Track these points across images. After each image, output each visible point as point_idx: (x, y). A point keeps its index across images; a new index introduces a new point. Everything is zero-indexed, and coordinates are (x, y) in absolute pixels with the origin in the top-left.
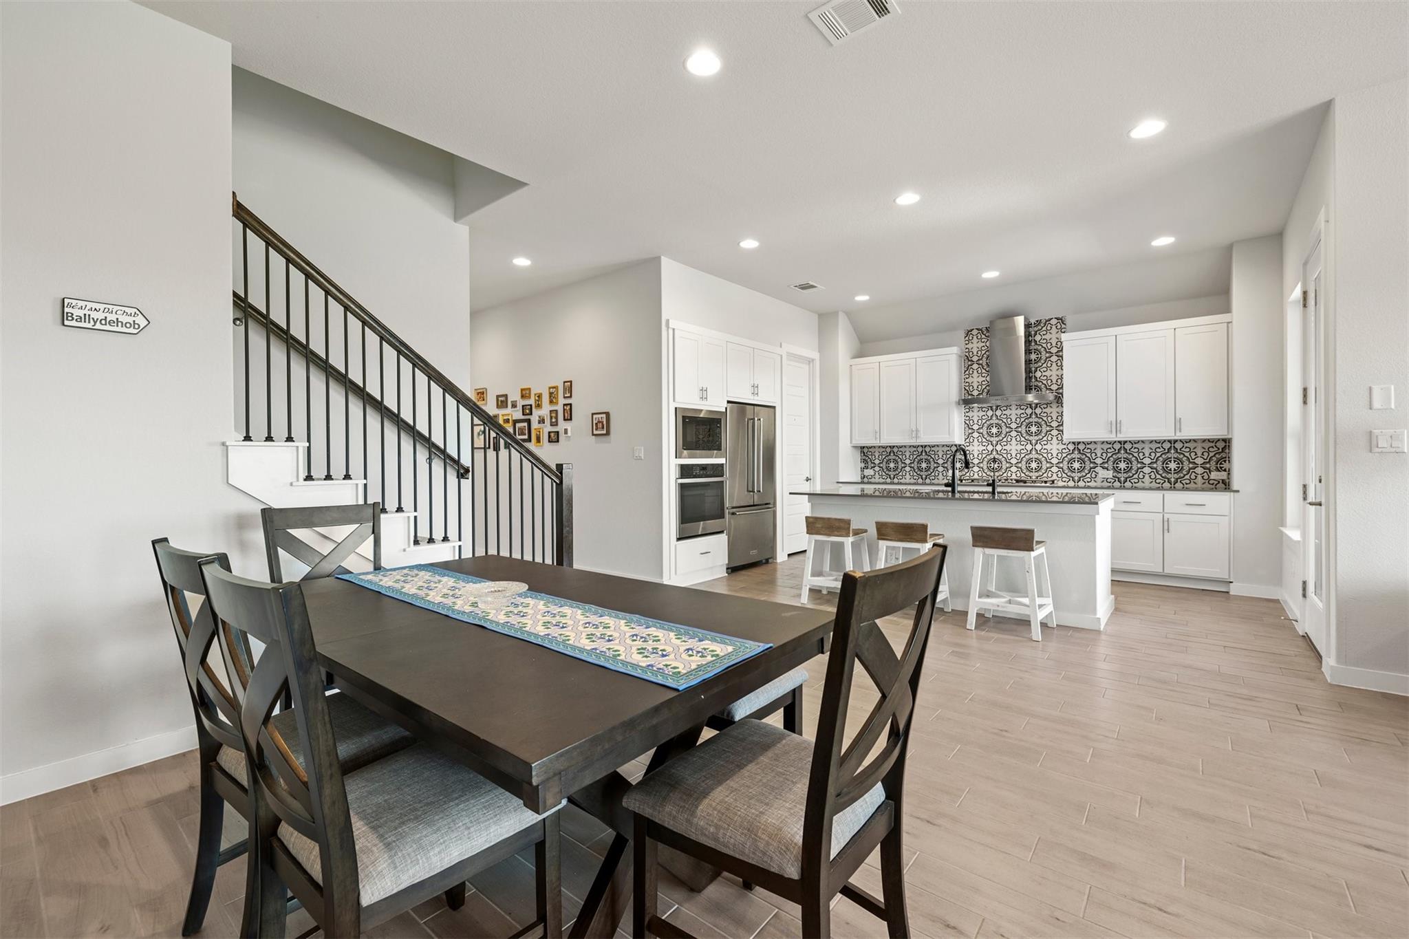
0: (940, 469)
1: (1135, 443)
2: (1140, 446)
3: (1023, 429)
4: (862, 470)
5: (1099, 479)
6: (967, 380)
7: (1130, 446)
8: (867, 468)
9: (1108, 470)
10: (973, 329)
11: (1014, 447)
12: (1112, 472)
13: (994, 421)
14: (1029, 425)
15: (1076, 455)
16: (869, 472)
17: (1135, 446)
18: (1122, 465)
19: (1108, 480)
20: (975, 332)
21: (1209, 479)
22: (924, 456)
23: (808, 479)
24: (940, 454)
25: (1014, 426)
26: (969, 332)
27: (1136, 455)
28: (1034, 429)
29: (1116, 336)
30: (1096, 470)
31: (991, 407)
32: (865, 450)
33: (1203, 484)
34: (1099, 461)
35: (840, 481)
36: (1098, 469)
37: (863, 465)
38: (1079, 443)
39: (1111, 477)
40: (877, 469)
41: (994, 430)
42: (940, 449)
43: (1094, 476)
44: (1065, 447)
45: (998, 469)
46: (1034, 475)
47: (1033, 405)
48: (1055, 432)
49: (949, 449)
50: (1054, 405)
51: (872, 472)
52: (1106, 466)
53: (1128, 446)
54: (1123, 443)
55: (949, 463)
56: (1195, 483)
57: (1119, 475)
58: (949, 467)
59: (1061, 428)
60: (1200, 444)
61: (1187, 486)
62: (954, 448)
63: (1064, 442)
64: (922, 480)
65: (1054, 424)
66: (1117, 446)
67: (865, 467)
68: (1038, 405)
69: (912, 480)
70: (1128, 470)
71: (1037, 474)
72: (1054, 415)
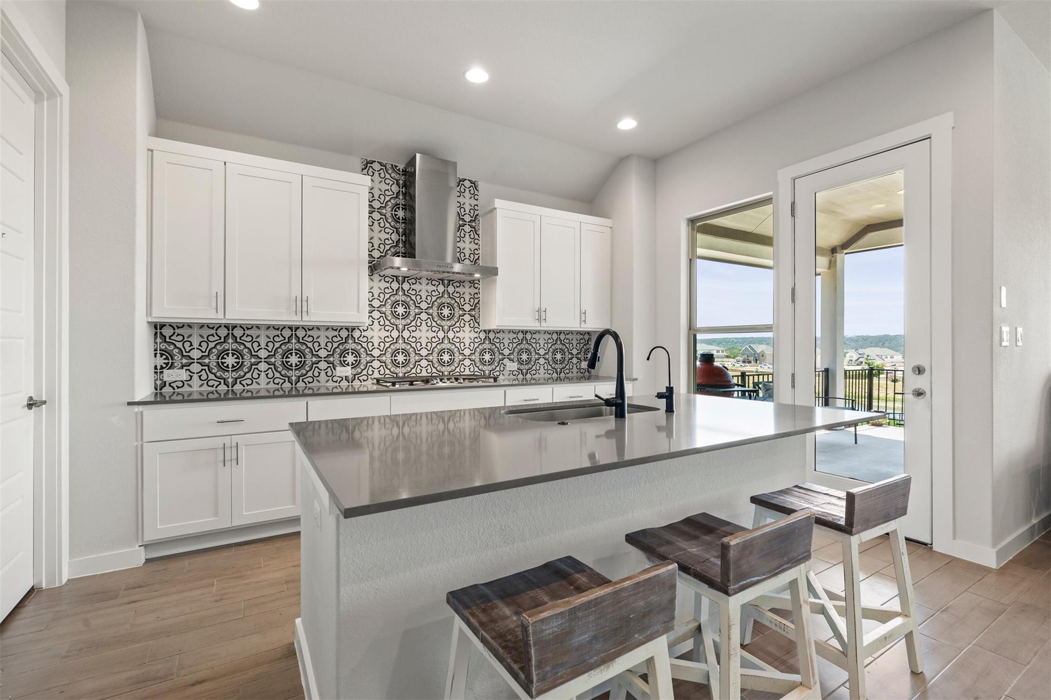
0: (323, 365)
3: (434, 311)
4: (158, 370)
5: (506, 372)
8: (172, 367)
9: (513, 362)
11: (424, 334)
12: (517, 363)
13: (400, 297)
14: (441, 306)
15: (487, 346)
16: (174, 375)
18: (524, 357)
19: (514, 373)
20: (377, 166)
21: (580, 369)
24: (323, 341)
25: (424, 306)
26: (369, 168)
28: (446, 312)
30: (504, 361)
31: (396, 277)
32: (167, 332)
33: (577, 373)
34: (506, 352)
36: (506, 361)
37: (160, 361)
38: (489, 331)
39: (516, 369)
40: (196, 368)
41: (400, 310)
42: (323, 333)
43: (502, 369)
44: (477, 335)
45: (406, 364)
46: (446, 370)
47: (446, 282)
48: (467, 317)
49: (336, 333)
50: (467, 285)
51: (183, 375)
52: (512, 357)
53: (528, 336)
54: (525, 332)
55: (337, 356)
56: (572, 372)
57: (522, 367)
58: (337, 362)
59: (473, 313)
60: (575, 337)
61: (567, 375)
62: (344, 334)
63: (476, 330)
64: (290, 385)
65: (467, 308)
66: (520, 336)
67: (167, 364)
68: (451, 282)
69: (272, 385)
70: (528, 361)
71: (449, 369)
72: (467, 297)
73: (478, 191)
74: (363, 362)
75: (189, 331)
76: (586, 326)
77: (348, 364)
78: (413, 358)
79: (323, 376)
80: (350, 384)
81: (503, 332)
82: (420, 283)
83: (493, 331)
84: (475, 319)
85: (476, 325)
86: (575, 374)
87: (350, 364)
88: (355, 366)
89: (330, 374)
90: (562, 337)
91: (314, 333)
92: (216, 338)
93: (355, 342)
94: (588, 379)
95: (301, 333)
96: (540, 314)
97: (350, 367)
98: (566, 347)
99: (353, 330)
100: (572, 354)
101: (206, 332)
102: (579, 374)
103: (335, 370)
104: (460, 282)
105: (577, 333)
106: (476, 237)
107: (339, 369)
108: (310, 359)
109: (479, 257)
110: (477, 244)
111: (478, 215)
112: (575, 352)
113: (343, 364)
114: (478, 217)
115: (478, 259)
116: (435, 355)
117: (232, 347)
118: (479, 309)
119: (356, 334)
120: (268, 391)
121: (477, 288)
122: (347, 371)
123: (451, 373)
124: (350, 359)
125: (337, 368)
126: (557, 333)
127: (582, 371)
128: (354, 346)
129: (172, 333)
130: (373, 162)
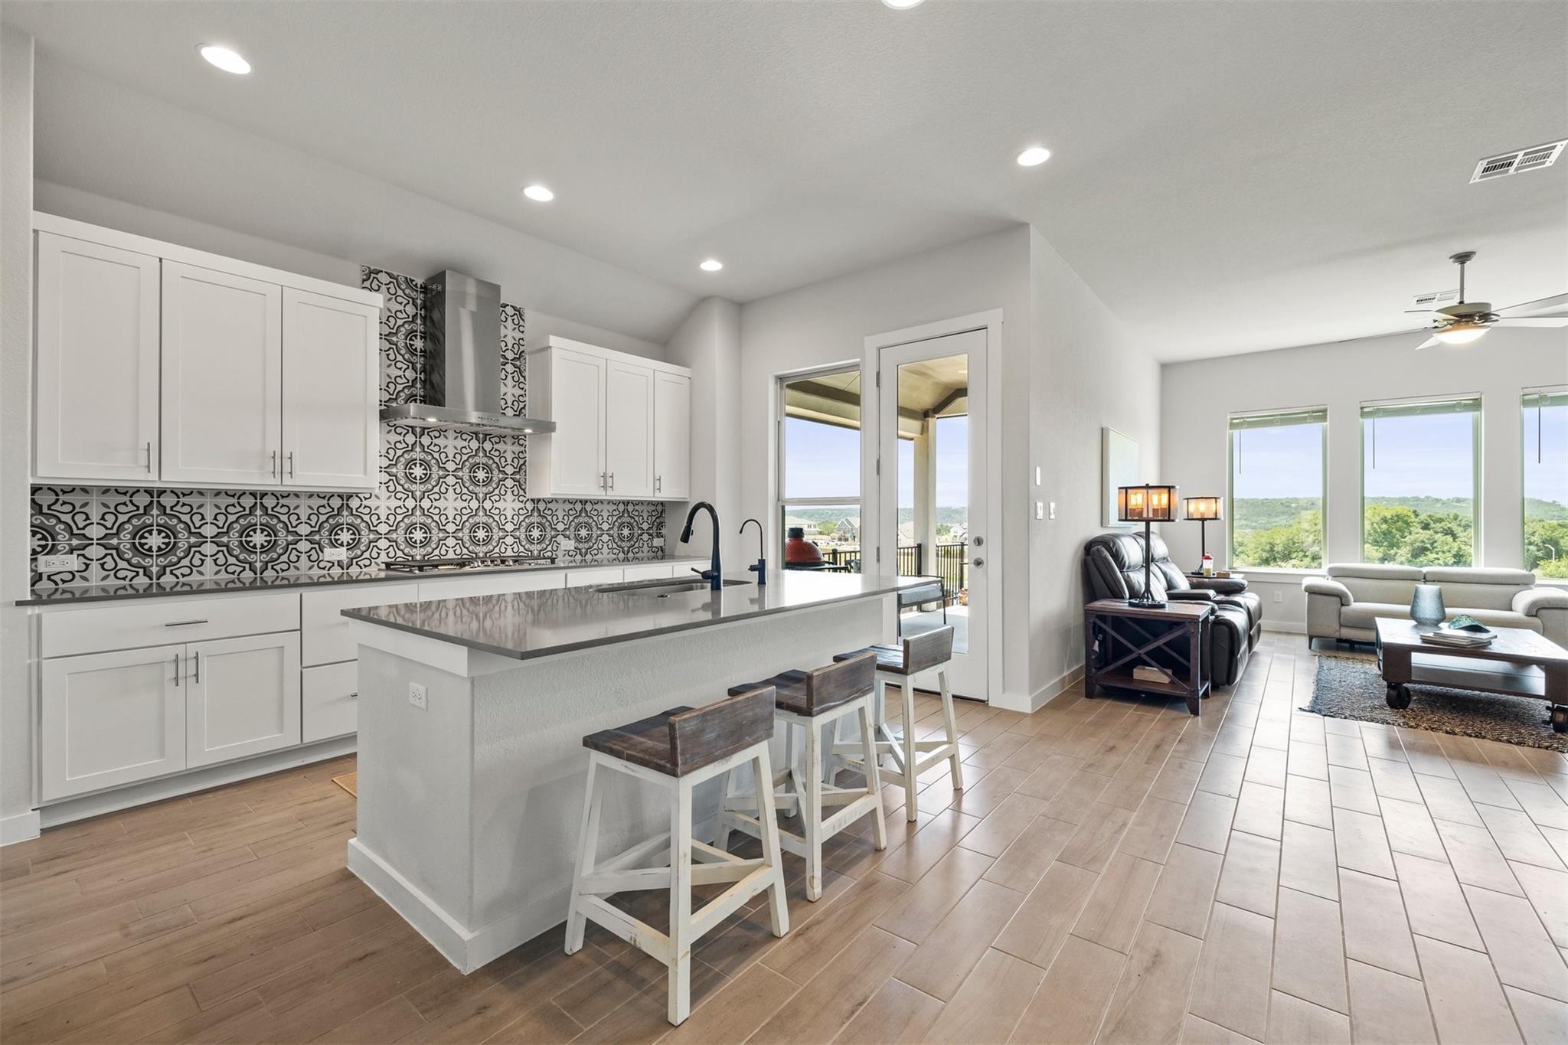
0: (304, 546)
3: (465, 474)
8: (53, 550)
9: (569, 539)
10: (382, 272)
11: (451, 504)
12: (573, 541)
13: (417, 455)
14: (474, 468)
15: (535, 519)
18: (583, 533)
19: (570, 553)
20: (384, 278)
22: (259, 519)
24: (303, 512)
25: (451, 466)
26: (371, 274)
28: (480, 475)
30: (557, 539)
31: (412, 427)
32: (46, 500)
34: (560, 527)
36: (560, 538)
38: (539, 501)
39: (573, 548)
40: (95, 552)
41: (418, 471)
42: (303, 502)
43: (555, 549)
44: (522, 505)
45: (425, 543)
46: (481, 551)
47: (481, 436)
48: (509, 483)
49: (324, 502)
50: (509, 441)
51: (74, 563)
52: (568, 533)
53: (588, 507)
54: (584, 502)
55: (325, 533)
56: (642, 552)
57: (581, 546)
58: (325, 541)
59: (518, 477)
60: (645, 508)
61: (636, 555)
62: (336, 503)
63: (521, 499)
64: (252, 575)
65: (509, 470)
66: (578, 507)
67: (44, 547)
68: (488, 437)
69: (223, 576)
70: (589, 539)
71: (485, 549)
72: (509, 456)
73: (523, 320)
74: (365, 541)
75: (85, 498)
76: (661, 495)
77: (342, 545)
78: (436, 536)
79: (304, 561)
80: (345, 571)
81: (557, 501)
82: (445, 436)
83: (543, 500)
84: (520, 485)
85: (522, 492)
86: (645, 554)
87: (345, 544)
88: (351, 546)
89: (314, 557)
90: (630, 508)
91: (291, 502)
92: (131, 508)
93: (352, 514)
94: (661, 559)
95: (269, 502)
96: (606, 481)
97: (345, 548)
98: (635, 521)
99: (349, 498)
100: (642, 529)
101: (113, 500)
102: (651, 554)
103: (322, 552)
104: (500, 437)
105: (648, 504)
106: (522, 379)
107: (328, 550)
108: (283, 538)
109: (525, 405)
110: (522, 389)
111: (523, 352)
112: (645, 526)
113: (335, 544)
114: (523, 354)
115: (524, 407)
116: (466, 530)
117: (157, 522)
118: (525, 472)
119: (354, 503)
120: (216, 583)
121: (522, 445)
122: (342, 554)
123: (488, 555)
124: (345, 537)
125: (325, 549)
126: (623, 503)
127: (654, 549)
129: (54, 501)
130: (378, 272)
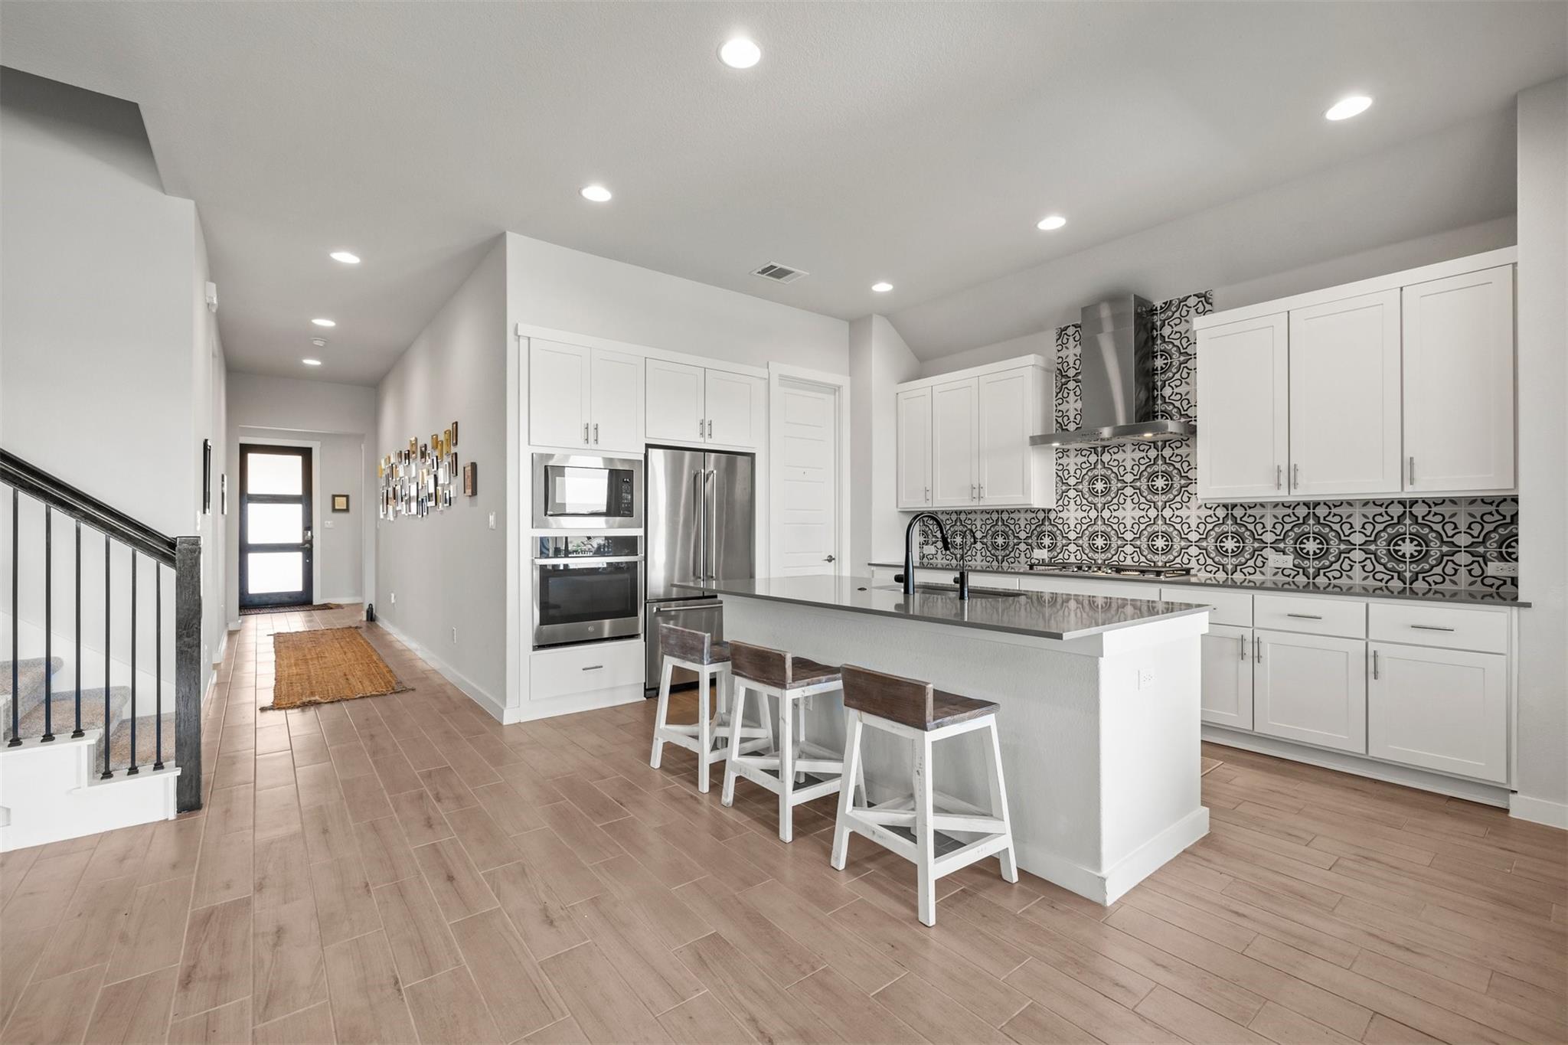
0: (1023, 547)
1: (1335, 506)
2: (1343, 511)
3: (1143, 484)
4: (921, 546)
5: (1269, 570)
6: (1059, 408)
7: (1326, 511)
9: (1284, 553)
10: (1069, 326)
11: (1129, 514)
12: (1292, 557)
13: (1100, 471)
14: (1153, 476)
15: (1230, 526)
16: (930, 549)
17: (1334, 511)
18: (1311, 546)
19: (1286, 572)
20: (1071, 331)
21: (1483, 576)
22: (1000, 527)
23: (830, 559)
24: (1022, 523)
25: (1129, 478)
26: (1062, 332)
27: (1336, 527)
28: (1160, 483)
29: (1288, 312)
30: (1263, 552)
31: (1094, 449)
33: (1470, 584)
34: (1269, 538)
35: (873, 562)
36: (1268, 552)
37: (922, 539)
38: (1234, 506)
39: (1292, 567)
41: (1099, 486)
42: (1022, 515)
43: (1259, 564)
44: (1213, 513)
45: (1106, 549)
46: (1160, 560)
49: (1034, 515)
51: (933, 550)
52: (1282, 545)
55: (1034, 538)
57: (1306, 564)
58: (1035, 544)
62: (1041, 515)
67: (925, 541)
71: (1165, 558)
74: (1059, 545)
77: (1044, 547)
83: (1241, 505)
87: (1047, 546)
88: (1051, 549)
93: (1051, 524)
95: (1005, 516)
97: (1046, 550)
107: (1036, 551)
113: (1040, 546)
119: (1052, 516)
122: (1045, 554)
123: (1168, 565)
124: (1047, 541)
125: (1034, 550)
128: (1050, 528)
130: (1066, 328)
